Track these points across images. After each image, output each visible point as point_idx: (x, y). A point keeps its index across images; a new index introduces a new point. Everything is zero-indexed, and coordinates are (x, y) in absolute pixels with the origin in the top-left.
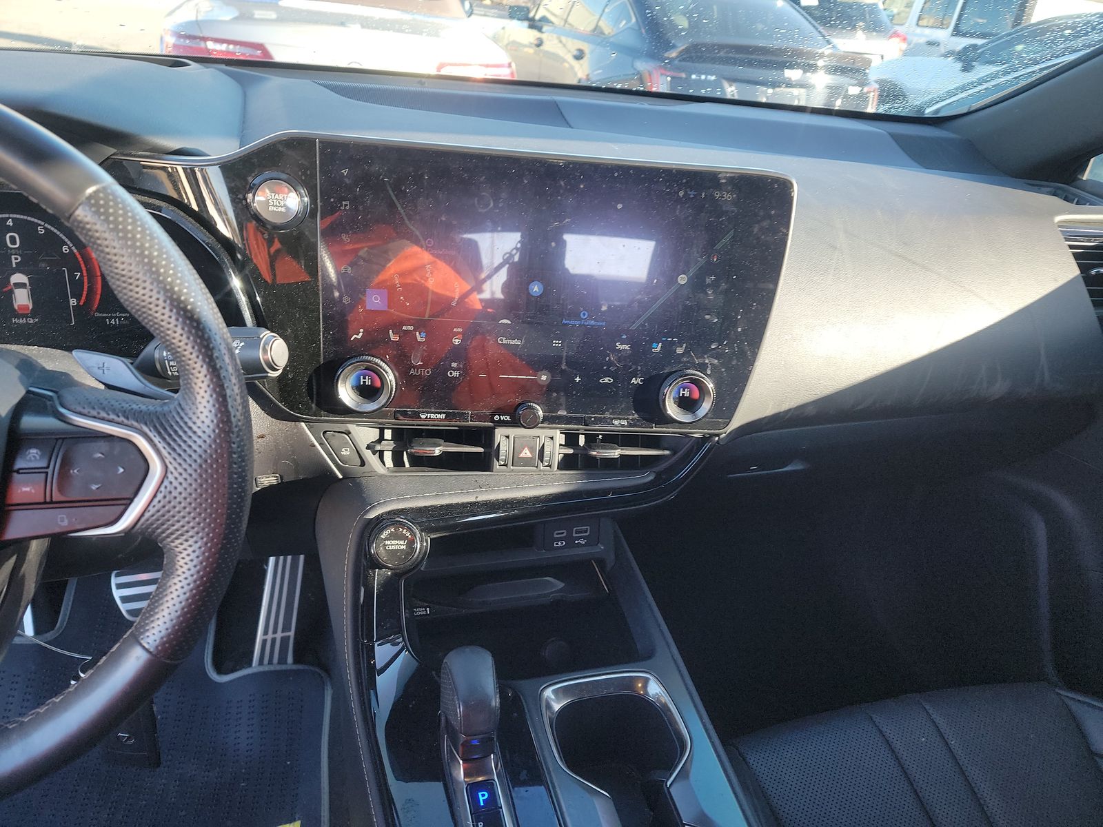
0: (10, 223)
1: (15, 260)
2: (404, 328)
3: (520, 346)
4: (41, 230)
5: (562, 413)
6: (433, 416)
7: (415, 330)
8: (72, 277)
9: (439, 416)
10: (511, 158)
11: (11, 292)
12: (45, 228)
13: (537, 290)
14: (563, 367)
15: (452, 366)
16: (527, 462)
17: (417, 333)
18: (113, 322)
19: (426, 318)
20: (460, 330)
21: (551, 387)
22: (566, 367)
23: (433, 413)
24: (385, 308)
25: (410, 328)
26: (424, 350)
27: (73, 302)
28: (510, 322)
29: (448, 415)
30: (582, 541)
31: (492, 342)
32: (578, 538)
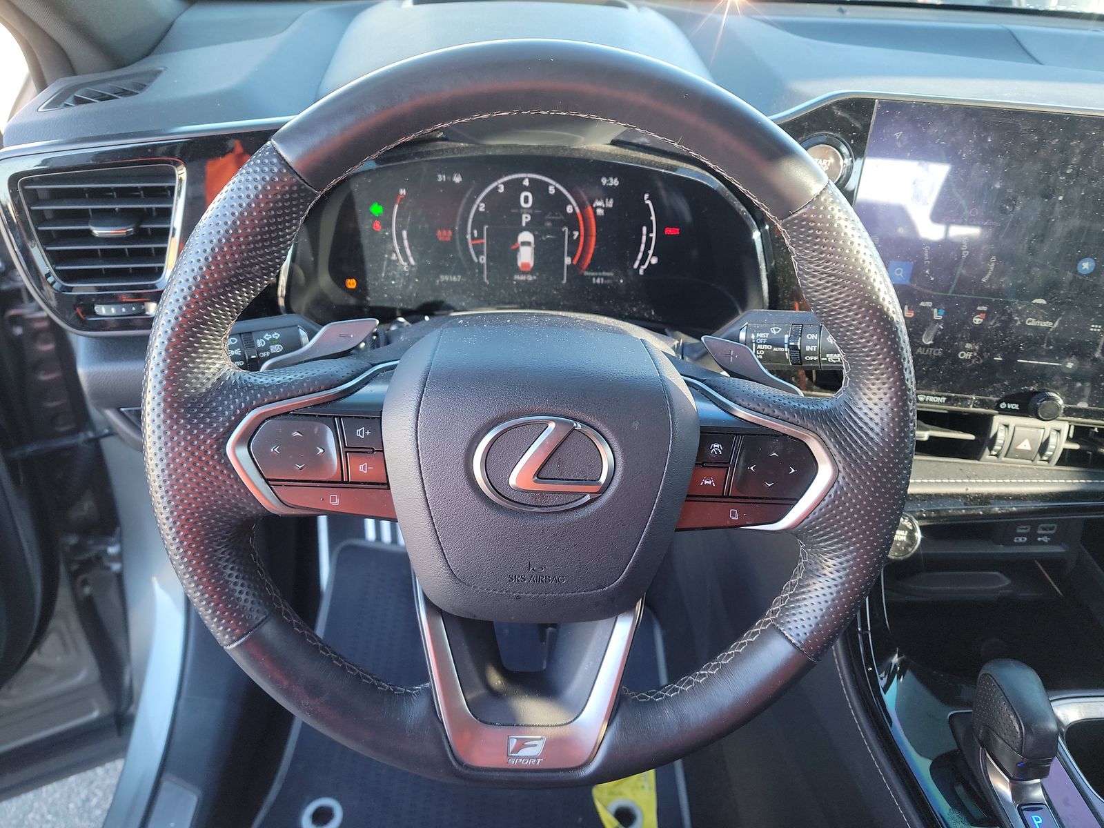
0: (526, 183)
1: (526, 218)
2: (922, 304)
3: (1051, 330)
4: (552, 191)
5: (1083, 405)
6: (932, 399)
7: (934, 307)
8: (571, 236)
9: (939, 399)
10: (1094, 119)
11: (517, 250)
12: (556, 188)
13: (1087, 268)
14: (1098, 355)
15: (966, 347)
16: (1024, 455)
17: (935, 310)
18: (598, 281)
19: (949, 294)
20: (985, 308)
21: (1075, 376)
22: (1100, 355)
23: (933, 396)
24: (908, 282)
25: (929, 304)
26: (940, 329)
27: (568, 261)
28: (1045, 302)
29: (949, 399)
30: (1046, 539)
31: (1019, 323)
32: (1041, 536)
